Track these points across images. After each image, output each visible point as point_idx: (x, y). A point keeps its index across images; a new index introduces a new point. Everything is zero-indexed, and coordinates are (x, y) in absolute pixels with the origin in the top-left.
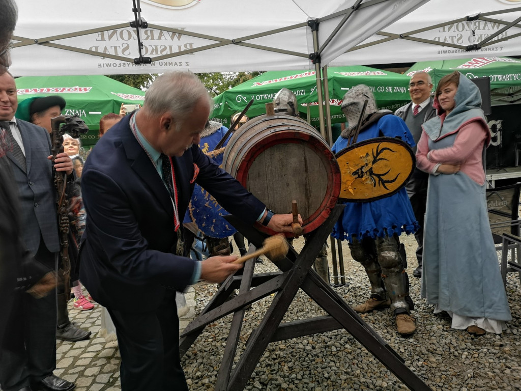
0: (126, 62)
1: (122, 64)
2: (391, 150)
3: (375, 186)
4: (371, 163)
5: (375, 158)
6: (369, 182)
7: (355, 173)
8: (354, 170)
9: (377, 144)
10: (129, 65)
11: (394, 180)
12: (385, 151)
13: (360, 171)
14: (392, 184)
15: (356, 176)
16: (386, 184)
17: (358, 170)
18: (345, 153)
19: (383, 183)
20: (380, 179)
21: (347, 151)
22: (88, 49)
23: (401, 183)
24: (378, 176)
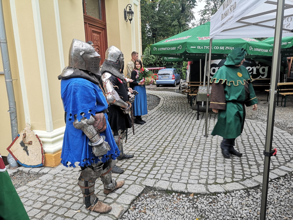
0: (287, 31)
1: (285, 32)
10: (288, 32)
22: (272, 26)
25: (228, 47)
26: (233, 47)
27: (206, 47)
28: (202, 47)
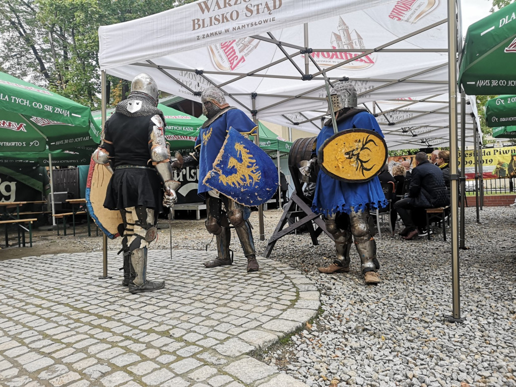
2: (375, 143)
3: (357, 170)
4: (360, 149)
5: (363, 145)
6: (354, 165)
7: (347, 153)
8: (348, 151)
9: (368, 134)
11: (369, 170)
12: (371, 143)
13: (351, 153)
14: (368, 172)
15: (347, 156)
16: (364, 171)
17: (350, 152)
18: (345, 133)
19: (364, 169)
20: (362, 165)
21: (348, 133)
23: (374, 174)
24: (362, 162)
25: (59, 109)
26: (68, 110)
27: (15, 99)
28: (7, 97)
